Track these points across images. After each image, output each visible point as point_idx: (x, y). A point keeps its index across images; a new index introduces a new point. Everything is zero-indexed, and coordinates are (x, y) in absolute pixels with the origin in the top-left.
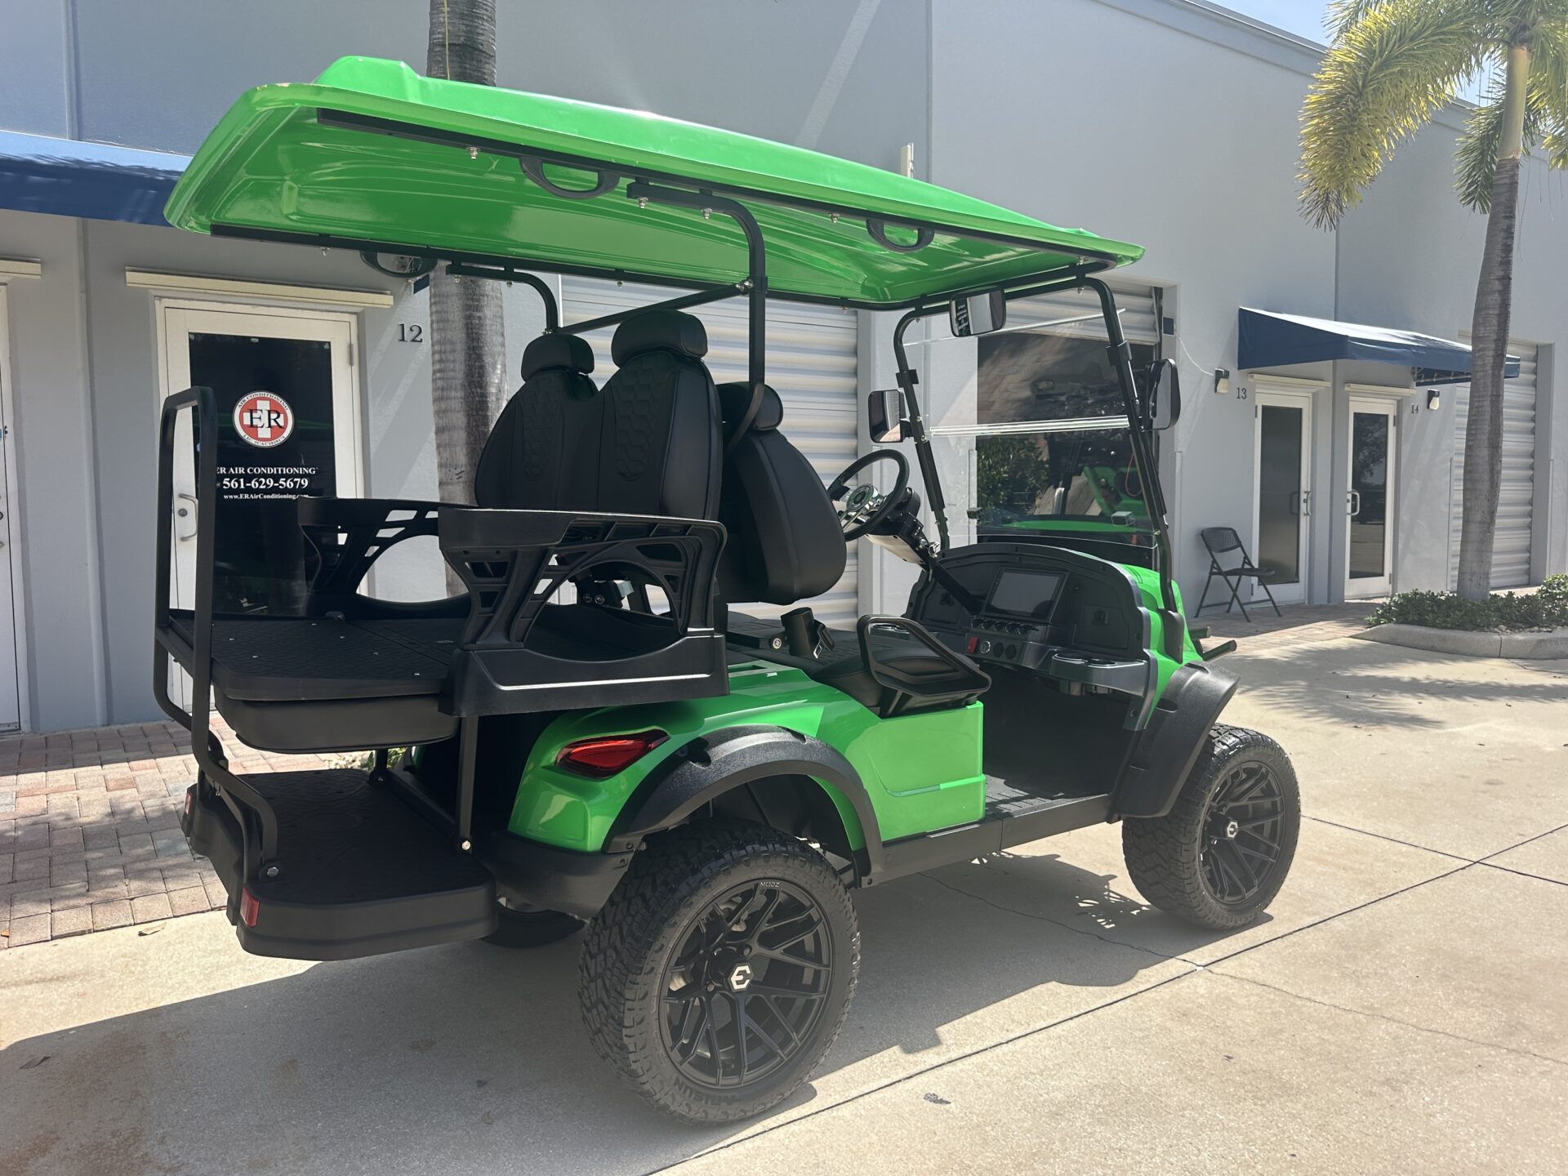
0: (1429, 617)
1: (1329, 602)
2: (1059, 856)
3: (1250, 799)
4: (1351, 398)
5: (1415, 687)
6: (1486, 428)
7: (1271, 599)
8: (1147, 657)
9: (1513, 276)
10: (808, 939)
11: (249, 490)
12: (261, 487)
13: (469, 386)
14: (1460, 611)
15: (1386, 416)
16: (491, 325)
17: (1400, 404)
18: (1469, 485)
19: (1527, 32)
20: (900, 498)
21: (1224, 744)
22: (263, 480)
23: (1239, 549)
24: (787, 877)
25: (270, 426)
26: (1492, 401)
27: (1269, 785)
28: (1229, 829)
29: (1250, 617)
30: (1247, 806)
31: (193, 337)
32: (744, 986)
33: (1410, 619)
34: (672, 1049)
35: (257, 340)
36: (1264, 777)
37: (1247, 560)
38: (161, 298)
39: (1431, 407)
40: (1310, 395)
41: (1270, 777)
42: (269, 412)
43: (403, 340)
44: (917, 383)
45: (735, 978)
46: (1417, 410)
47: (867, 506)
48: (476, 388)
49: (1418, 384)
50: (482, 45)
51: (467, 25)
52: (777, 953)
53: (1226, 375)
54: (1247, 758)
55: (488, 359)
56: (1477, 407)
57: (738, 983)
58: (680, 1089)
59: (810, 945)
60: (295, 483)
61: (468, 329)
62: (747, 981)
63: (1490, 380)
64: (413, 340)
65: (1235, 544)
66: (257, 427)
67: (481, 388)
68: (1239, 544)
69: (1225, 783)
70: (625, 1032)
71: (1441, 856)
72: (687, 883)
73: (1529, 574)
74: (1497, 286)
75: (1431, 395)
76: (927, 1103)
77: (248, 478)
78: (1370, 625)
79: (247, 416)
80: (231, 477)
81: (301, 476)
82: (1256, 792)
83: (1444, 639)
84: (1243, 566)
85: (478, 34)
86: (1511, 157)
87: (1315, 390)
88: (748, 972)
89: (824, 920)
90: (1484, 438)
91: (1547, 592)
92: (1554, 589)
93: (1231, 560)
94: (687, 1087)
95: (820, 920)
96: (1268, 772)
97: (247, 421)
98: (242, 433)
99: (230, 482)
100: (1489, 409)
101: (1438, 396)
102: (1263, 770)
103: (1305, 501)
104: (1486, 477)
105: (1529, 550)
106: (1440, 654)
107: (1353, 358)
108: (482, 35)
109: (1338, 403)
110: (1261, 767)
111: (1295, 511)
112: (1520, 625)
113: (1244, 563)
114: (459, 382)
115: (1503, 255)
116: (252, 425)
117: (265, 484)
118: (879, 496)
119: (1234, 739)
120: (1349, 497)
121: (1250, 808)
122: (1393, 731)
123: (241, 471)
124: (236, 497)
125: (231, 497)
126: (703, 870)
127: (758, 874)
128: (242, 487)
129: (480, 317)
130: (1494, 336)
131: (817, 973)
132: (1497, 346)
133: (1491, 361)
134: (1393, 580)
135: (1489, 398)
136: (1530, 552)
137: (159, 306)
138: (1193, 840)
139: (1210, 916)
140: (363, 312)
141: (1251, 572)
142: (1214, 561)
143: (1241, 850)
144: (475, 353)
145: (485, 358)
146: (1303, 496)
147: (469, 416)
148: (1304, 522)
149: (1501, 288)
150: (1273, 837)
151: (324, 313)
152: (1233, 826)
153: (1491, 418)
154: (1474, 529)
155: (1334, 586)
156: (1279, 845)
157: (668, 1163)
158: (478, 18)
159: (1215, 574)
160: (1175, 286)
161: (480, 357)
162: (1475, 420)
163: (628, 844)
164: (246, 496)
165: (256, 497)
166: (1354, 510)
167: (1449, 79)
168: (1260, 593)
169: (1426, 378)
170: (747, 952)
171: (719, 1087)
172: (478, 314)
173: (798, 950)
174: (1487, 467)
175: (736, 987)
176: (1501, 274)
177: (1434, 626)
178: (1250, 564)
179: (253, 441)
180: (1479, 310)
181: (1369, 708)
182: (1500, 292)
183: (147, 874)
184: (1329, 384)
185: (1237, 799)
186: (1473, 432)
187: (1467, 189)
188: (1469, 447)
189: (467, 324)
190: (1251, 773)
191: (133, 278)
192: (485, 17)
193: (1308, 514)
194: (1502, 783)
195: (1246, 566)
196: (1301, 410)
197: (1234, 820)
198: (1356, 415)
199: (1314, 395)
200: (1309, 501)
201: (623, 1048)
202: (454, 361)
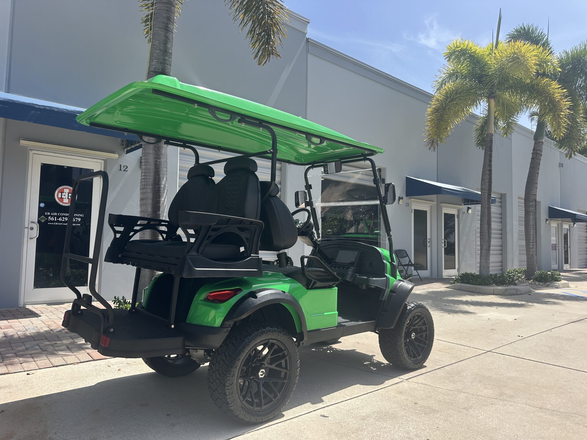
0: (471, 281)
1: (438, 277)
2: (356, 350)
3: (419, 326)
4: (443, 208)
5: (467, 303)
6: (486, 218)
7: (419, 275)
8: (386, 277)
9: (493, 169)
10: (283, 361)
11: (58, 221)
12: (63, 220)
13: (154, 184)
14: (480, 279)
15: (454, 215)
16: (163, 164)
17: (459, 211)
18: (482, 237)
19: (494, 95)
20: (308, 225)
21: (410, 306)
22: (64, 218)
23: (408, 257)
24: (278, 339)
25: (68, 198)
26: (488, 210)
27: (424, 321)
28: (412, 335)
29: (412, 281)
30: (417, 328)
31: (42, 165)
32: (263, 376)
33: (465, 282)
34: (240, 395)
35: (66, 167)
36: (423, 318)
37: (410, 261)
38: (32, 150)
39: (469, 212)
40: (430, 206)
41: (424, 318)
42: (68, 193)
43: (121, 170)
44: (311, 189)
45: (260, 373)
46: (464, 213)
47: (297, 226)
48: (157, 185)
49: (464, 205)
50: (167, 73)
51: (162, 66)
52: (273, 367)
53: (402, 198)
54: (417, 311)
55: (161, 176)
56: (483, 211)
57: (261, 375)
58: (243, 409)
59: (283, 365)
60: (76, 220)
61: (155, 165)
62: (264, 375)
63: (487, 202)
64: (124, 170)
65: (406, 255)
66: (63, 198)
67: (158, 185)
68: (407, 256)
69: (411, 319)
70: (226, 388)
71: (478, 350)
72: (248, 338)
73: (502, 271)
74: (488, 172)
75: (469, 208)
76: (321, 417)
77: (58, 217)
78: (452, 284)
79: (60, 194)
80: (52, 216)
81: (78, 217)
82: (420, 324)
83: (476, 289)
84: (409, 263)
85: (166, 69)
86: (490, 132)
87: (431, 205)
88: (264, 372)
89: (289, 355)
90: (486, 221)
91: (508, 275)
92: (510, 274)
93: (405, 261)
94: (245, 409)
95: (288, 355)
96: (424, 316)
97: (60, 196)
98: (57, 200)
99: (51, 218)
100: (487, 212)
101: (471, 209)
102: (422, 316)
103: (429, 242)
104: (487, 234)
105: (502, 262)
106: (475, 294)
107: (443, 194)
108: (167, 69)
109: (439, 209)
110: (422, 315)
111: (426, 246)
112: (500, 284)
113: (409, 262)
114: (151, 183)
115: (489, 163)
116: (61, 198)
117: (64, 219)
118: (301, 223)
119: (413, 305)
120: (443, 241)
121: (418, 329)
122: (461, 315)
123: (56, 214)
124: (53, 224)
125: (51, 224)
126: (253, 334)
127: (269, 337)
128: (55, 220)
129: (160, 162)
130: (488, 189)
131: (286, 373)
132: (488, 192)
133: (487, 196)
134: (458, 270)
135: (487, 209)
136: (502, 263)
137: (31, 153)
138: (402, 337)
139: (407, 364)
140: (107, 159)
141: (412, 265)
142: (399, 261)
143: (416, 343)
144: (157, 173)
145: (160, 175)
146: (428, 240)
147: (153, 195)
148: (429, 249)
149: (489, 173)
150: (426, 339)
151: (92, 159)
152: (413, 334)
153: (488, 215)
154: (484, 251)
155: (439, 273)
156: (428, 342)
157: (238, 435)
158: (166, 64)
159: (400, 265)
160: (385, 168)
161: (159, 175)
162: (483, 216)
163: (229, 325)
164: (57, 224)
165: (60, 224)
166: (445, 245)
167: (470, 107)
168: (415, 273)
169: (466, 203)
170: (263, 366)
171: (254, 410)
172: (159, 160)
173: (280, 365)
174: (487, 231)
175: (260, 376)
176: (489, 169)
177: (473, 284)
178: (411, 262)
179: (61, 204)
180: (482, 180)
181: (453, 308)
182: (489, 174)
183: (25, 356)
184: (435, 203)
185: (414, 326)
186: (482, 219)
187: (477, 142)
188: (481, 225)
189: (155, 163)
190: (419, 316)
191: (22, 142)
192: (169, 64)
193: (430, 246)
194: (496, 330)
195: (410, 263)
196: (426, 211)
197: (414, 332)
198: (444, 213)
199: (431, 206)
200: (430, 242)
201: (225, 394)
202: (149, 176)
